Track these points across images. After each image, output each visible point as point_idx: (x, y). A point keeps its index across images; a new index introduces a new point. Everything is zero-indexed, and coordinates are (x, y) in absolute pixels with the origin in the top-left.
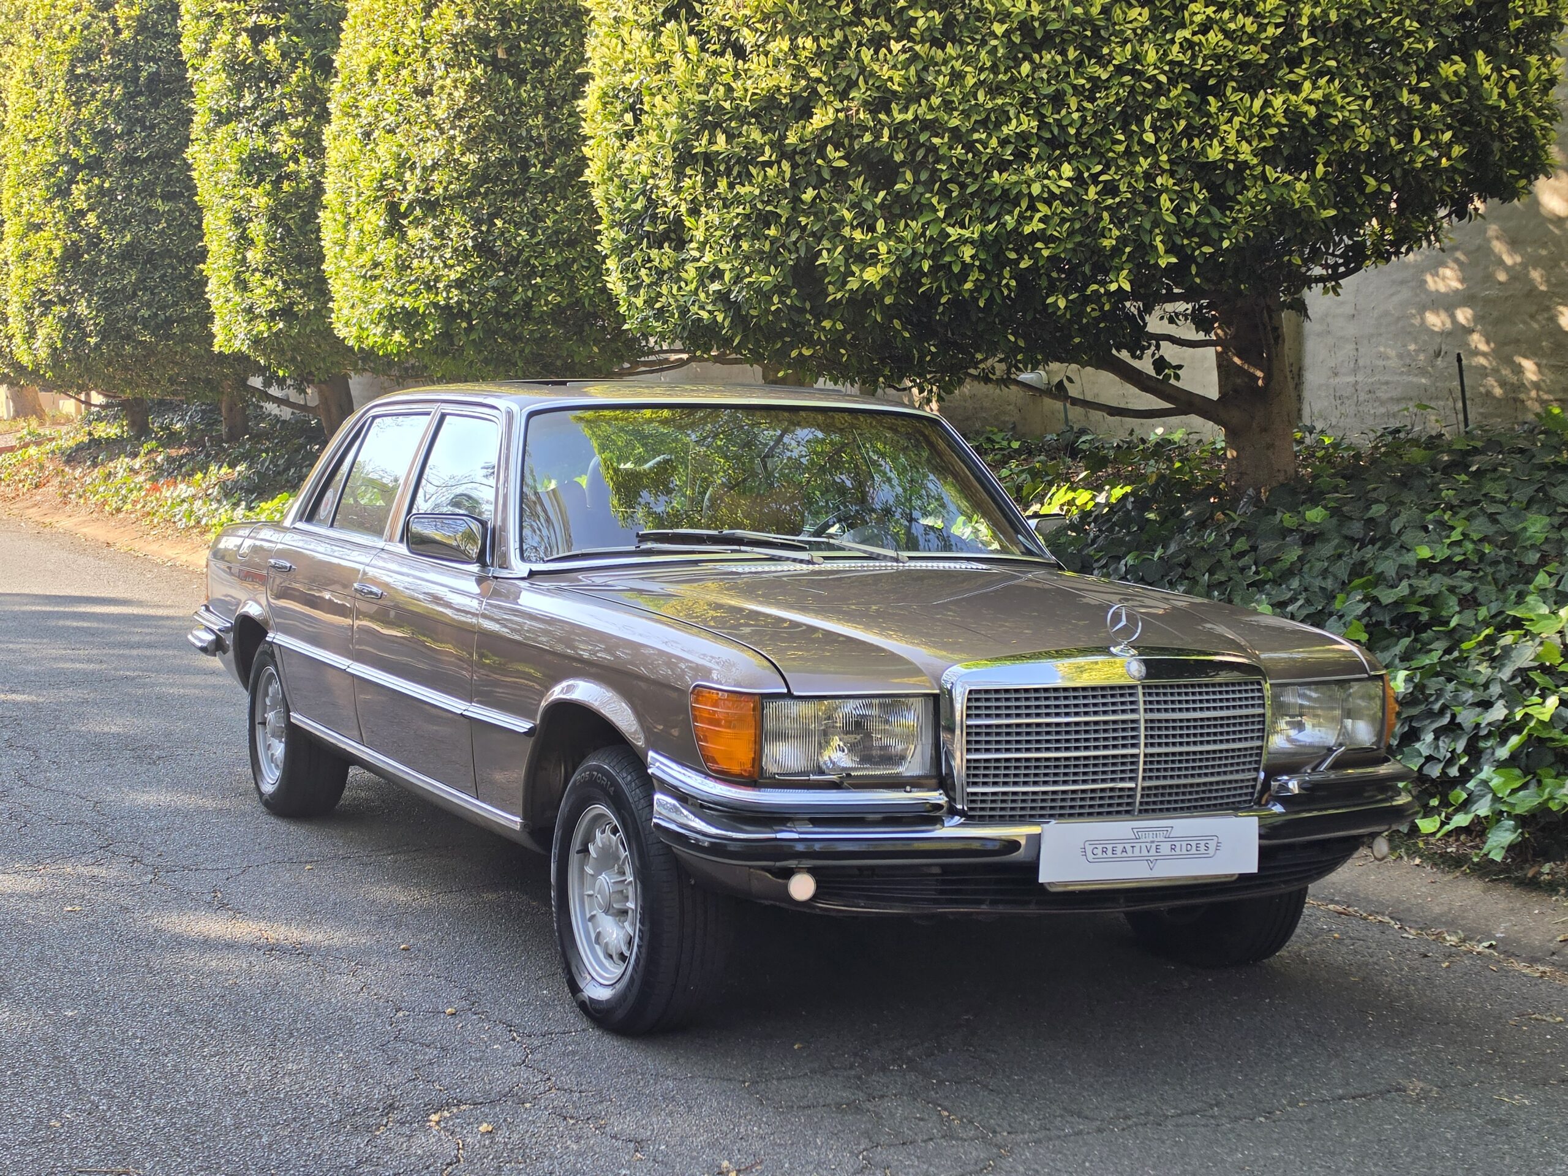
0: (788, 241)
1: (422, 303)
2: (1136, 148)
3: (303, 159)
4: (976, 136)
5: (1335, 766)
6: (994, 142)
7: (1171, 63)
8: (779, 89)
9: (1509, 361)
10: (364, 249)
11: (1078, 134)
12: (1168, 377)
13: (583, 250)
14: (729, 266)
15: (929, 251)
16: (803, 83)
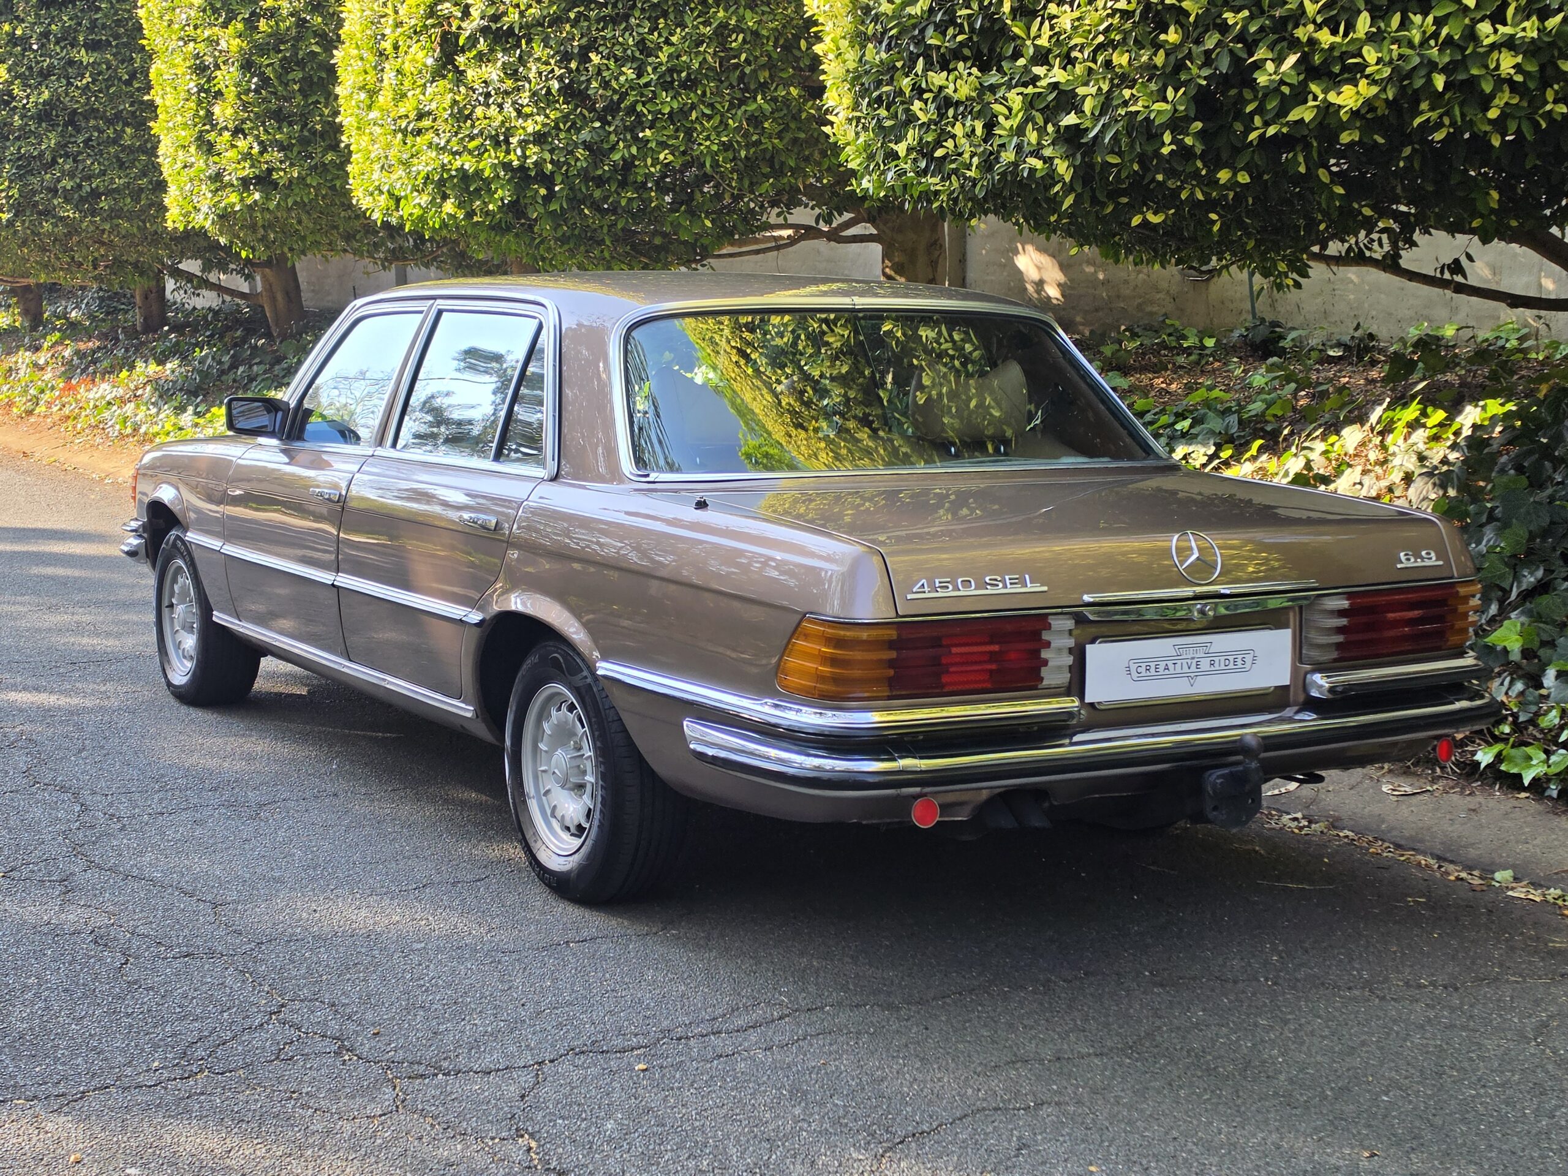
0: (1198, 50)
10: (404, 96)
14: (1091, 90)
15: (1445, 60)
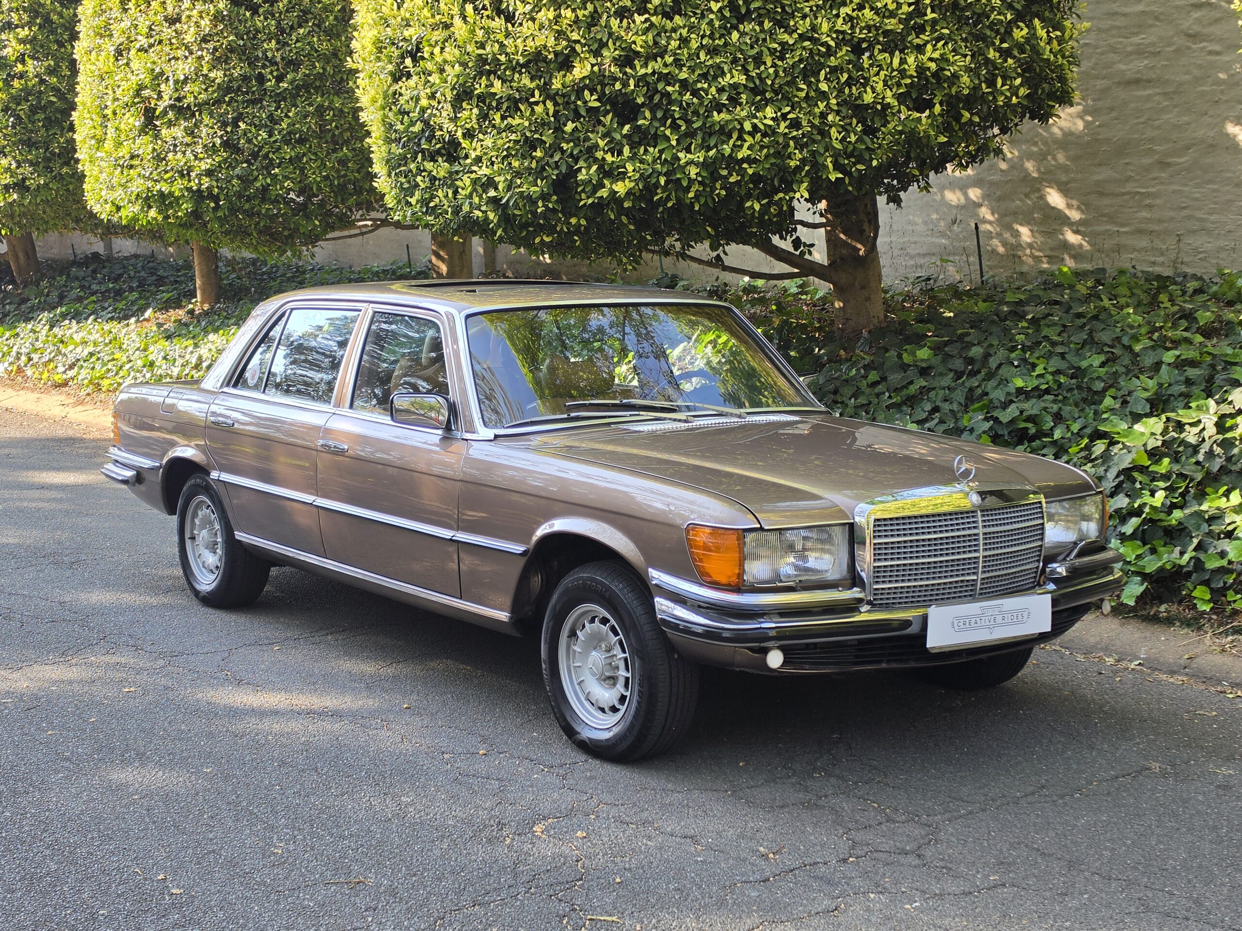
0: (551, 161)
1: (177, 187)
2: (812, 94)
3: (29, 62)
4: (699, 85)
5: (1080, 555)
6: (713, 90)
7: (837, 32)
8: (545, 47)
9: (1009, 228)
11: (773, 83)
12: (802, 253)
13: (311, 147)
14: (502, 178)
15: (665, 170)
16: (564, 43)
